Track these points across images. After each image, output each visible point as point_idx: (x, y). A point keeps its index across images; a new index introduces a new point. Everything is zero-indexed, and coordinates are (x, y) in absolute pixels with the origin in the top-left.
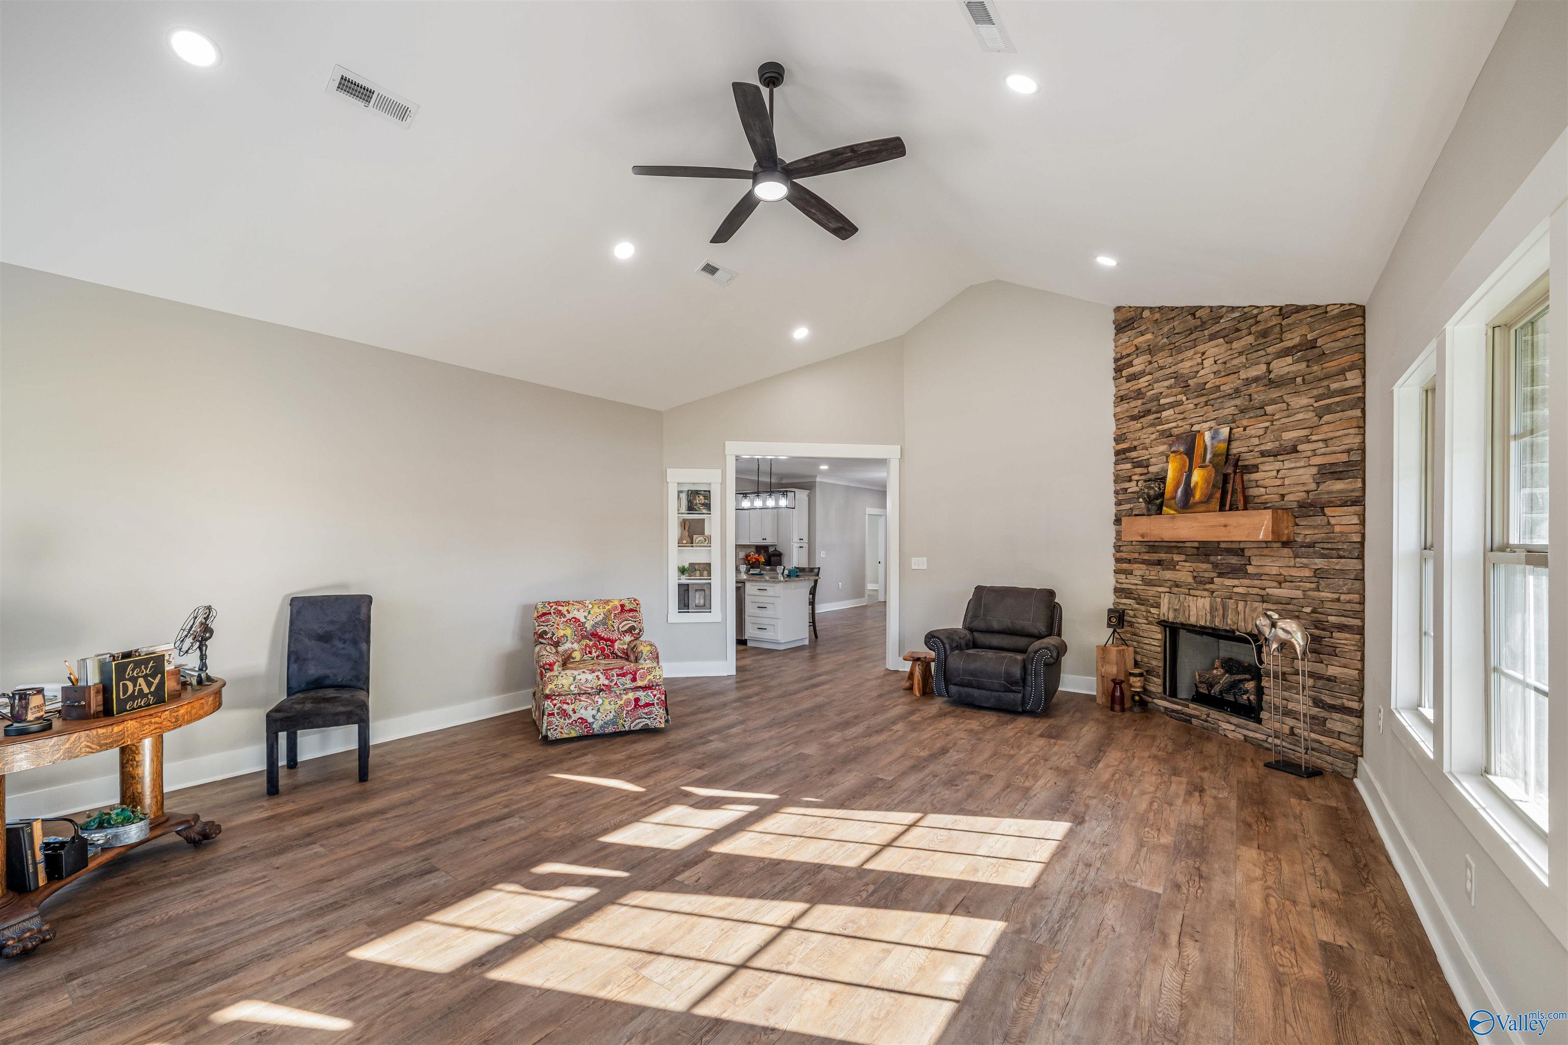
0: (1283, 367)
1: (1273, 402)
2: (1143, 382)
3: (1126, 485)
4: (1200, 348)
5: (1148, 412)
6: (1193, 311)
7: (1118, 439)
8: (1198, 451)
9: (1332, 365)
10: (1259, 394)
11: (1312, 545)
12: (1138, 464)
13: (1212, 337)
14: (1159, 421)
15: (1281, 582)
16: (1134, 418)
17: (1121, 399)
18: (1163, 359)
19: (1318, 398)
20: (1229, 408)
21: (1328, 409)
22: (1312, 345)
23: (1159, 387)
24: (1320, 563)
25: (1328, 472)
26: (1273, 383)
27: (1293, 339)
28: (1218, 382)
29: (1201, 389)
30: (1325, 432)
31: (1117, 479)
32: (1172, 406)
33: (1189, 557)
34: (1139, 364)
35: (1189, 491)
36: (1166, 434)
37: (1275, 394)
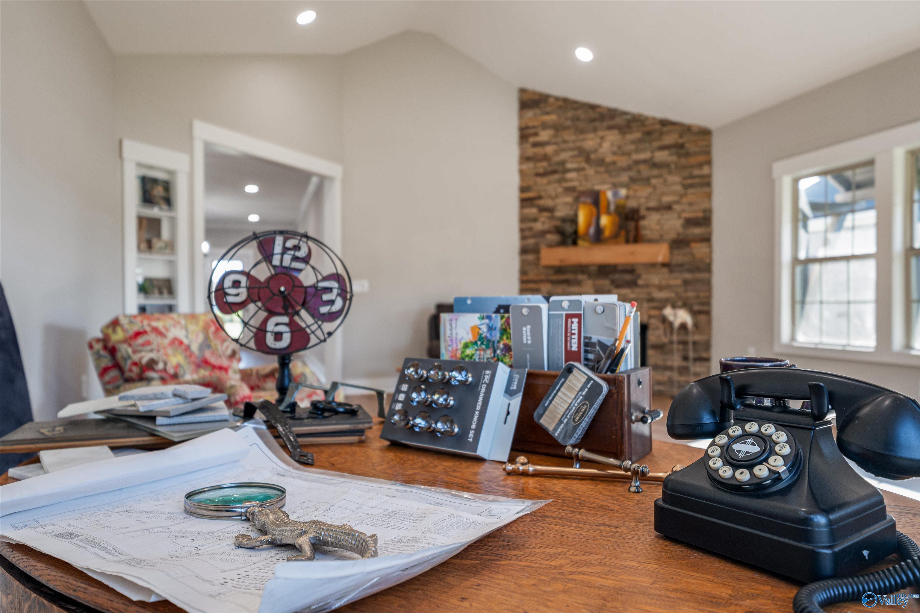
0: (662, 156)
1: (656, 177)
2: (549, 149)
3: (532, 225)
4: (601, 133)
5: (554, 172)
6: (593, 107)
7: (523, 189)
8: (603, 204)
9: (693, 160)
10: (645, 171)
11: (682, 265)
12: (543, 209)
13: (610, 128)
14: (563, 180)
15: (661, 288)
16: (538, 175)
17: (524, 159)
18: (569, 136)
19: (685, 178)
20: (624, 178)
21: (692, 186)
22: (682, 146)
23: (563, 156)
24: (687, 276)
25: (690, 222)
26: (655, 165)
27: (668, 140)
28: (615, 158)
29: (601, 162)
30: (690, 198)
31: (523, 219)
32: (577, 170)
33: (590, 276)
34: (545, 135)
35: (599, 230)
36: (570, 190)
37: (655, 172)
